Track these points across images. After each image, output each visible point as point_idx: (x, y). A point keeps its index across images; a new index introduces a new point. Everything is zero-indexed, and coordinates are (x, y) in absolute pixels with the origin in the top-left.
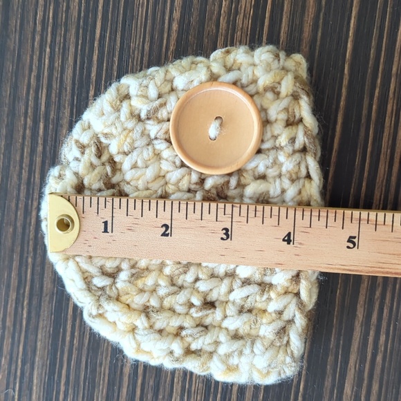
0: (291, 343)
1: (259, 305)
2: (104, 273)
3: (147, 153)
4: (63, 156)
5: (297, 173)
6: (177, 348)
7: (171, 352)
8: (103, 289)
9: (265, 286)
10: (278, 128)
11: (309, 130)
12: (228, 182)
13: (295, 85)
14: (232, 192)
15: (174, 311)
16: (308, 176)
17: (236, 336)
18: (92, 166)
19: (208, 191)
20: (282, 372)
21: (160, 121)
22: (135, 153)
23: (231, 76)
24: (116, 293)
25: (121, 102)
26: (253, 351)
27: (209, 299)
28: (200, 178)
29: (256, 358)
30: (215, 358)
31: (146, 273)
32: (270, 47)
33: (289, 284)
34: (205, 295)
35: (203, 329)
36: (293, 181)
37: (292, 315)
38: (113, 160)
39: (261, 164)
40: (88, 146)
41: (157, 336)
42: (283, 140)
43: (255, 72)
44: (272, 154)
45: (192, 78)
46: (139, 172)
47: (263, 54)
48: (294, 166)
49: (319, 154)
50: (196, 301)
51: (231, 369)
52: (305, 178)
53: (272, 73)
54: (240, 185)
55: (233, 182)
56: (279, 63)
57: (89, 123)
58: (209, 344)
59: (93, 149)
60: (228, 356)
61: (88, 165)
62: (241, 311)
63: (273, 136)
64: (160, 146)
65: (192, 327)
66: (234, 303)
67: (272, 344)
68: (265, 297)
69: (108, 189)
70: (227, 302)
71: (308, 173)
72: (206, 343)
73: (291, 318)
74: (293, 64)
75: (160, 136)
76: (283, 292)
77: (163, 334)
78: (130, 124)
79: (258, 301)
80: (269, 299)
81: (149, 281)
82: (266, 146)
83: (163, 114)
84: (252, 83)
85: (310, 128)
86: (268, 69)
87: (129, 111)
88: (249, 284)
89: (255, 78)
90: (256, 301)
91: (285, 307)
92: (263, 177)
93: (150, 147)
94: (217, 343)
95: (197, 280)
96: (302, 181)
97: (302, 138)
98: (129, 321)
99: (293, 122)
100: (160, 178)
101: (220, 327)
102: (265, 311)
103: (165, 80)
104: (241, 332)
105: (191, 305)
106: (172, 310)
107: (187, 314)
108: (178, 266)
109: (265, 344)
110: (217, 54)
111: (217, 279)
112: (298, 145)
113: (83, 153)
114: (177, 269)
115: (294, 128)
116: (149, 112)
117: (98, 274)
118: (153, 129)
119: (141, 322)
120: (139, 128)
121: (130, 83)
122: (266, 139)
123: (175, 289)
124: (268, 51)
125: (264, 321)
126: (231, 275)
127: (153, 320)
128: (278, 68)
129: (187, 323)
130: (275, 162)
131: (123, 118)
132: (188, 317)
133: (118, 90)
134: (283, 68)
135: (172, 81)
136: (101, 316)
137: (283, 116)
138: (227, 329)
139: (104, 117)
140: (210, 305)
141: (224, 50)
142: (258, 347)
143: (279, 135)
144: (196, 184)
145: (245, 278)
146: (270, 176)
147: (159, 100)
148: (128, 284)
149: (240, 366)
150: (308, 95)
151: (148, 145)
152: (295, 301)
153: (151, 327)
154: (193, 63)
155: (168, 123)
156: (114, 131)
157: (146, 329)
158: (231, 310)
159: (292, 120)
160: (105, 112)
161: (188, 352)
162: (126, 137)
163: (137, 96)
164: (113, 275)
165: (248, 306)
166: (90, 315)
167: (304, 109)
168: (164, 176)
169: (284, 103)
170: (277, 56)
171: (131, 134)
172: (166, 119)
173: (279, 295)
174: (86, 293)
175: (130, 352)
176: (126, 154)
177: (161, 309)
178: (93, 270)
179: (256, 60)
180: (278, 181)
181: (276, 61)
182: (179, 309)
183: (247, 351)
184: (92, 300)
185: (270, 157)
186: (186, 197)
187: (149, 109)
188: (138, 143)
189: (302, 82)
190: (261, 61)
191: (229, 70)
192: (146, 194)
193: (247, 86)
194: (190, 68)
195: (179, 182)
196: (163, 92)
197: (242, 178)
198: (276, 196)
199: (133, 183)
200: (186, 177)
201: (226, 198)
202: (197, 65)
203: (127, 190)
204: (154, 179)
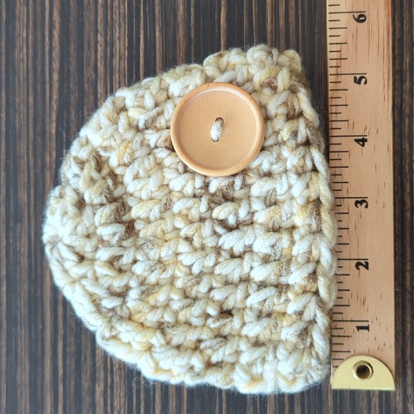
0: (315, 344)
1: (277, 308)
2: (112, 294)
3: (149, 163)
4: (63, 175)
5: (302, 167)
6: (197, 362)
7: (192, 368)
8: (113, 310)
9: (281, 288)
10: (279, 123)
11: (310, 122)
12: (234, 183)
13: (291, 79)
14: (238, 193)
15: (190, 325)
16: (315, 170)
17: (257, 343)
18: (93, 181)
19: (213, 195)
20: (309, 377)
21: (158, 130)
22: (136, 164)
23: (227, 76)
24: (128, 312)
25: (118, 114)
26: (276, 357)
27: (225, 308)
28: (204, 182)
29: (280, 364)
30: (237, 368)
31: (157, 289)
32: (262, 46)
33: (307, 283)
34: (221, 304)
35: (222, 339)
36: (299, 175)
37: (312, 315)
38: (113, 173)
39: (265, 162)
40: (87, 161)
41: (175, 352)
42: (285, 135)
43: (250, 70)
44: (275, 149)
45: (187, 83)
46: (142, 183)
47: (256, 53)
48: (299, 160)
49: (323, 146)
50: (212, 311)
51: (255, 379)
52: (311, 171)
53: (267, 69)
54: (245, 185)
55: (238, 181)
56: (272, 59)
57: (87, 140)
58: (231, 354)
59: (93, 163)
60: (251, 365)
61: (88, 179)
62: (259, 316)
63: (274, 132)
64: (162, 154)
65: (210, 339)
66: (251, 308)
67: (295, 348)
68: (283, 298)
69: (110, 203)
70: (244, 309)
71: (314, 165)
72: (227, 353)
73: (312, 318)
74: (287, 59)
75: (160, 144)
76: (301, 291)
77: (181, 349)
78: (129, 135)
79: (277, 304)
80: (287, 301)
81: (161, 297)
82: (269, 142)
83: (161, 122)
84: (247, 82)
85: (311, 120)
86: (262, 65)
87: (127, 122)
88: (265, 287)
89: (250, 76)
90: (274, 304)
91: (305, 307)
92: (269, 175)
93: (151, 157)
94: (238, 353)
95: (211, 289)
96: (308, 174)
97: (305, 131)
98: (144, 340)
99: (293, 116)
100: (164, 187)
101: (240, 336)
102: (284, 314)
103: (161, 89)
104: (262, 338)
105: (208, 316)
106: (188, 324)
107: (204, 325)
108: (190, 277)
109: (288, 347)
110: (210, 59)
111: (232, 286)
112: (301, 138)
113: (82, 169)
114: (190, 280)
115: (295, 121)
116: (146, 121)
117: (106, 295)
118: (152, 138)
119: (157, 340)
120: (138, 138)
121: (126, 95)
122: (267, 136)
123: (189, 301)
124: (260, 50)
125: (285, 323)
126: (246, 280)
127: (169, 336)
128: (273, 64)
129: (205, 335)
130: (279, 158)
131: (121, 129)
132: (205, 329)
133: (114, 103)
134: (277, 64)
135: (167, 89)
136: (115, 337)
137: (282, 110)
138: (246, 337)
139: (102, 131)
140: (226, 313)
141: (216, 54)
142: (281, 352)
143: (280, 130)
144: (201, 188)
145: (260, 282)
146: (275, 172)
147: (157, 109)
148: (139, 302)
149: (264, 374)
150: (305, 87)
151: (149, 154)
152: (314, 299)
153: (168, 343)
154: (186, 70)
155: (167, 130)
156: (113, 143)
157: (163, 346)
158: (249, 316)
159: (292, 114)
160: (102, 126)
161: (209, 365)
162: (126, 148)
163: (133, 107)
164: (122, 295)
165: (266, 309)
166: (103, 338)
167: (303, 102)
168: (168, 185)
169: (283, 97)
170: (270, 53)
171: (130, 145)
172: (165, 127)
173: (297, 295)
174: (96, 316)
175: (148, 372)
176: (126, 165)
177: (177, 323)
178: (100, 292)
179: (250, 59)
180: (284, 176)
181: (270, 58)
182: (195, 321)
183: (270, 357)
184: (104, 322)
185: (274, 153)
186: (191, 202)
187: (147, 119)
188: (137, 154)
189: (298, 75)
190: (254, 60)
191: (223, 71)
192: (151, 204)
193: (243, 85)
194: (185, 75)
195: (183, 189)
196: (159, 101)
197: (247, 178)
198: (283, 192)
199: (137, 194)
200: (190, 183)
201: (233, 200)
202: (191, 71)
203: (131, 202)
204: (157, 188)
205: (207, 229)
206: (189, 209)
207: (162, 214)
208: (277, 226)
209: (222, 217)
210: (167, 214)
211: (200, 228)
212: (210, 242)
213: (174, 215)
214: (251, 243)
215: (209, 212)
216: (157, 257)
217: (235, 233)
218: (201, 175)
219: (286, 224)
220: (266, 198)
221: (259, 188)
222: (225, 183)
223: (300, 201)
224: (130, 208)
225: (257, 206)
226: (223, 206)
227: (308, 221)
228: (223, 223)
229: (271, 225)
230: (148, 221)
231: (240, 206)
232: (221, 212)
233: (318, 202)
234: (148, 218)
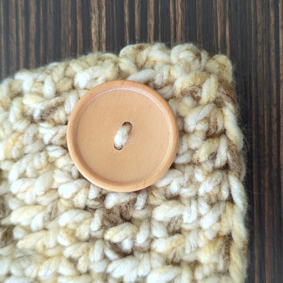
3: (39, 161)
5: (217, 196)
10: (195, 141)
11: (233, 145)
12: (135, 201)
13: (218, 90)
14: (138, 212)
16: (230, 200)
19: (110, 211)
21: (56, 124)
22: (24, 161)
23: (143, 75)
25: (12, 99)
32: (190, 45)
36: (212, 205)
39: (174, 183)
42: (202, 155)
43: (172, 72)
44: (189, 169)
45: (96, 75)
46: (27, 183)
47: (182, 53)
48: (214, 188)
52: (227, 201)
53: (192, 75)
54: (148, 206)
55: (141, 201)
56: (200, 63)
63: (189, 149)
64: (55, 153)
71: (230, 195)
74: (217, 66)
75: (55, 142)
78: (21, 126)
82: (181, 160)
83: (60, 115)
84: (166, 85)
85: (234, 142)
86: (187, 69)
89: (171, 79)
92: (176, 198)
93: (42, 154)
96: (222, 205)
97: (225, 154)
99: (213, 134)
100: (53, 191)
103: (65, 76)
110: (128, 50)
112: (220, 162)
115: (215, 140)
116: (43, 112)
118: (47, 132)
120: (31, 131)
121: (25, 79)
122: (181, 152)
124: (187, 50)
128: (199, 69)
130: (191, 181)
131: (12, 119)
133: (10, 86)
134: (205, 70)
135: (72, 78)
137: (202, 127)
141: (135, 46)
143: (197, 149)
144: (96, 199)
146: (184, 196)
147: (57, 98)
150: (234, 102)
151: (41, 151)
154: (99, 59)
155: (65, 127)
159: (213, 132)
162: (15, 141)
163: (31, 93)
167: (229, 119)
168: (57, 189)
169: (205, 111)
170: (198, 56)
171: (20, 138)
172: (64, 121)
176: (14, 161)
179: (174, 59)
180: (194, 203)
181: (197, 61)
185: (186, 174)
186: (81, 216)
187: (43, 108)
188: (28, 149)
189: (227, 87)
190: (179, 60)
191: (140, 68)
192: (33, 211)
193: (161, 88)
194: (96, 64)
195: (73, 197)
196: (61, 90)
197: (151, 198)
198: (190, 221)
199: (20, 196)
200: (83, 191)
201: (130, 220)
202: (103, 61)
203: (12, 204)
204: (43, 193)
205: (96, 253)
206: (78, 224)
207: (46, 224)
208: (177, 259)
209: (116, 239)
210: (50, 225)
211: (88, 250)
212: (98, 268)
213: (59, 227)
214: (145, 274)
215: (102, 231)
216: (34, 275)
217: (128, 262)
218: (97, 186)
219: (188, 257)
220: (169, 224)
221: (164, 212)
222: (125, 199)
223: (210, 236)
224: (11, 211)
225: (158, 232)
226: (119, 227)
227: (215, 259)
228: (116, 247)
229: (171, 257)
230: (28, 231)
231: (138, 230)
232: (116, 234)
233: (228, 239)
234: (29, 226)
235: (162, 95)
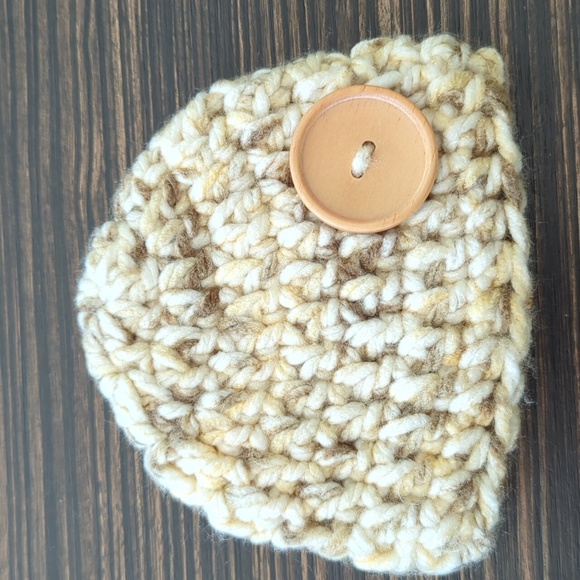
0: (482, 506)
1: (428, 447)
2: (176, 397)
3: (250, 201)
4: (116, 206)
5: (490, 231)
6: (295, 516)
7: (285, 524)
8: (174, 422)
9: (437, 418)
10: (459, 161)
11: (509, 164)
12: (380, 245)
13: (486, 95)
14: (384, 261)
15: (289, 457)
16: (508, 238)
17: (390, 498)
18: (162, 219)
19: (346, 261)
20: (465, 554)
21: (271, 151)
22: (231, 201)
23: (387, 79)
24: (197, 429)
25: (211, 119)
26: (418, 522)
27: (345, 437)
28: (333, 238)
29: (425, 534)
30: (356, 532)
31: (244, 396)
32: (446, 37)
33: (478, 412)
34: (340, 431)
35: (336, 485)
36: (484, 243)
37: (482, 461)
38: (194, 210)
39: (432, 218)
40: (157, 187)
41: (262, 497)
42: (469, 178)
43: (423, 73)
44: (451, 200)
45: (323, 83)
46: (238, 230)
47: (436, 47)
48: (486, 220)
49: (524, 204)
50: (326, 439)
51: (382, 551)
52: (503, 240)
53: (451, 75)
54: (399, 252)
55: (388, 244)
56: (460, 60)
57: (159, 154)
58: (347, 510)
59: (164, 193)
60: (377, 530)
61: (155, 216)
62: (399, 456)
63: (451, 174)
64: (272, 188)
65: (318, 483)
66: (386, 443)
67: (451, 508)
68: (438, 434)
69: (186, 256)
70: (375, 442)
71: (508, 231)
72: (341, 508)
73: (480, 467)
74: (482, 62)
75: (271, 173)
76: (468, 424)
77: (273, 493)
78: (224, 154)
79: (429, 442)
80: (445, 437)
81: (249, 409)
82: (441, 188)
83: (276, 138)
84: (417, 91)
85: (510, 161)
86: (444, 68)
87: (222, 134)
88: (412, 412)
89: (423, 83)
90: (423, 440)
91: (472, 449)
92: (435, 238)
93: (255, 191)
94: (359, 509)
95: (326, 405)
96: (498, 244)
97: (499, 177)
98: (217, 474)
99: (483, 151)
100: (270, 240)
101: (364, 482)
102: (437, 456)
103: (281, 87)
104: (397, 492)
105: (318, 447)
106: (286, 455)
107: (310, 461)
108: (297, 383)
109: (440, 509)
110: (362, 47)
111: (359, 405)
112: (492, 187)
113: (147, 199)
114: (295, 387)
115: (485, 160)
116: (254, 133)
117: (166, 399)
118: (259, 160)
119: (236, 474)
120: (239, 159)
121: (225, 91)
122: (440, 178)
123: (292, 420)
124: (442, 43)
125: (438, 471)
126: (381, 398)
127: (255, 471)
128: (460, 67)
129: (311, 475)
130: (455, 214)
131: (213, 144)
132: (311, 466)
133: (206, 102)
134: (467, 69)
135: (291, 90)
136: (171, 465)
137: (467, 142)
138: (374, 485)
139: (183, 143)
140: (346, 446)
141: (372, 41)
142: (428, 515)
143: (461, 171)
144: (327, 247)
145: (405, 403)
146: (446, 235)
147: (273, 115)
148: (216, 414)
149: (397, 546)
150: (507, 108)
151: (252, 187)
152: (486, 438)
153: (252, 483)
154: (323, 62)
155: (284, 153)
156: (199, 166)
157: (244, 485)
158: (383, 454)
159: (481, 149)
160: (184, 135)
161: (312, 523)
162: (218, 174)
163: (236, 109)
164: (191, 401)
165: (410, 447)
166: (155, 465)
167: (501, 131)
168: (275, 238)
169: (471, 121)
170: (457, 50)
171: (225, 169)
172: (281, 146)
173: (462, 430)
174: (147, 429)
175: (219, 523)
176: (215, 201)
177: (267, 454)
178: (157, 393)
179: (425, 56)
180: (460, 242)
181: (456, 58)
182: (299, 453)
183: (409, 522)
184: (157, 441)
185: (448, 205)
186: (309, 268)
187: (255, 129)
188: (234, 185)
189: (498, 90)
190: (432, 58)
191: (381, 71)
192: (246, 265)
193: (411, 95)
194: (320, 69)
195: (297, 246)
196: (277, 105)
197: (402, 239)
198: (456, 267)
199: (227, 248)
200: (311, 236)
201: (374, 272)
202: (330, 64)
203: (217, 258)
204: (259, 241)
205: (329, 314)
206: (306, 279)
207: (263, 283)
208: (439, 319)
209: (354, 297)
210: (269, 284)
211: (320, 311)
212: (332, 334)
213: (281, 286)
214: (395, 341)
215: (336, 287)
216: (250, 349)
217: (373, 324)
218: (330, 227)
219: (454, 317)
220: (427, 274)
221: (419, 257)
222: (366, 243)
223: (482, 284)
224: (215, 268)
225: (412, 284)
226: (359, 280)
227: (490, 316)
228: (355, 306)
229: (430, 317)
230: (241, 292)
231: (385, 283)
232: (355, 289)
233: (507, 289)
234: (241, 287)
235: (414, 104)
